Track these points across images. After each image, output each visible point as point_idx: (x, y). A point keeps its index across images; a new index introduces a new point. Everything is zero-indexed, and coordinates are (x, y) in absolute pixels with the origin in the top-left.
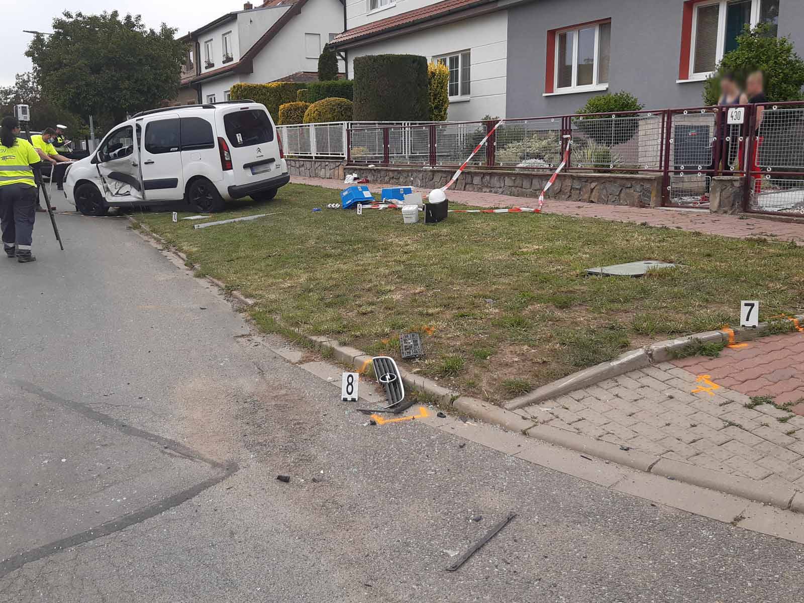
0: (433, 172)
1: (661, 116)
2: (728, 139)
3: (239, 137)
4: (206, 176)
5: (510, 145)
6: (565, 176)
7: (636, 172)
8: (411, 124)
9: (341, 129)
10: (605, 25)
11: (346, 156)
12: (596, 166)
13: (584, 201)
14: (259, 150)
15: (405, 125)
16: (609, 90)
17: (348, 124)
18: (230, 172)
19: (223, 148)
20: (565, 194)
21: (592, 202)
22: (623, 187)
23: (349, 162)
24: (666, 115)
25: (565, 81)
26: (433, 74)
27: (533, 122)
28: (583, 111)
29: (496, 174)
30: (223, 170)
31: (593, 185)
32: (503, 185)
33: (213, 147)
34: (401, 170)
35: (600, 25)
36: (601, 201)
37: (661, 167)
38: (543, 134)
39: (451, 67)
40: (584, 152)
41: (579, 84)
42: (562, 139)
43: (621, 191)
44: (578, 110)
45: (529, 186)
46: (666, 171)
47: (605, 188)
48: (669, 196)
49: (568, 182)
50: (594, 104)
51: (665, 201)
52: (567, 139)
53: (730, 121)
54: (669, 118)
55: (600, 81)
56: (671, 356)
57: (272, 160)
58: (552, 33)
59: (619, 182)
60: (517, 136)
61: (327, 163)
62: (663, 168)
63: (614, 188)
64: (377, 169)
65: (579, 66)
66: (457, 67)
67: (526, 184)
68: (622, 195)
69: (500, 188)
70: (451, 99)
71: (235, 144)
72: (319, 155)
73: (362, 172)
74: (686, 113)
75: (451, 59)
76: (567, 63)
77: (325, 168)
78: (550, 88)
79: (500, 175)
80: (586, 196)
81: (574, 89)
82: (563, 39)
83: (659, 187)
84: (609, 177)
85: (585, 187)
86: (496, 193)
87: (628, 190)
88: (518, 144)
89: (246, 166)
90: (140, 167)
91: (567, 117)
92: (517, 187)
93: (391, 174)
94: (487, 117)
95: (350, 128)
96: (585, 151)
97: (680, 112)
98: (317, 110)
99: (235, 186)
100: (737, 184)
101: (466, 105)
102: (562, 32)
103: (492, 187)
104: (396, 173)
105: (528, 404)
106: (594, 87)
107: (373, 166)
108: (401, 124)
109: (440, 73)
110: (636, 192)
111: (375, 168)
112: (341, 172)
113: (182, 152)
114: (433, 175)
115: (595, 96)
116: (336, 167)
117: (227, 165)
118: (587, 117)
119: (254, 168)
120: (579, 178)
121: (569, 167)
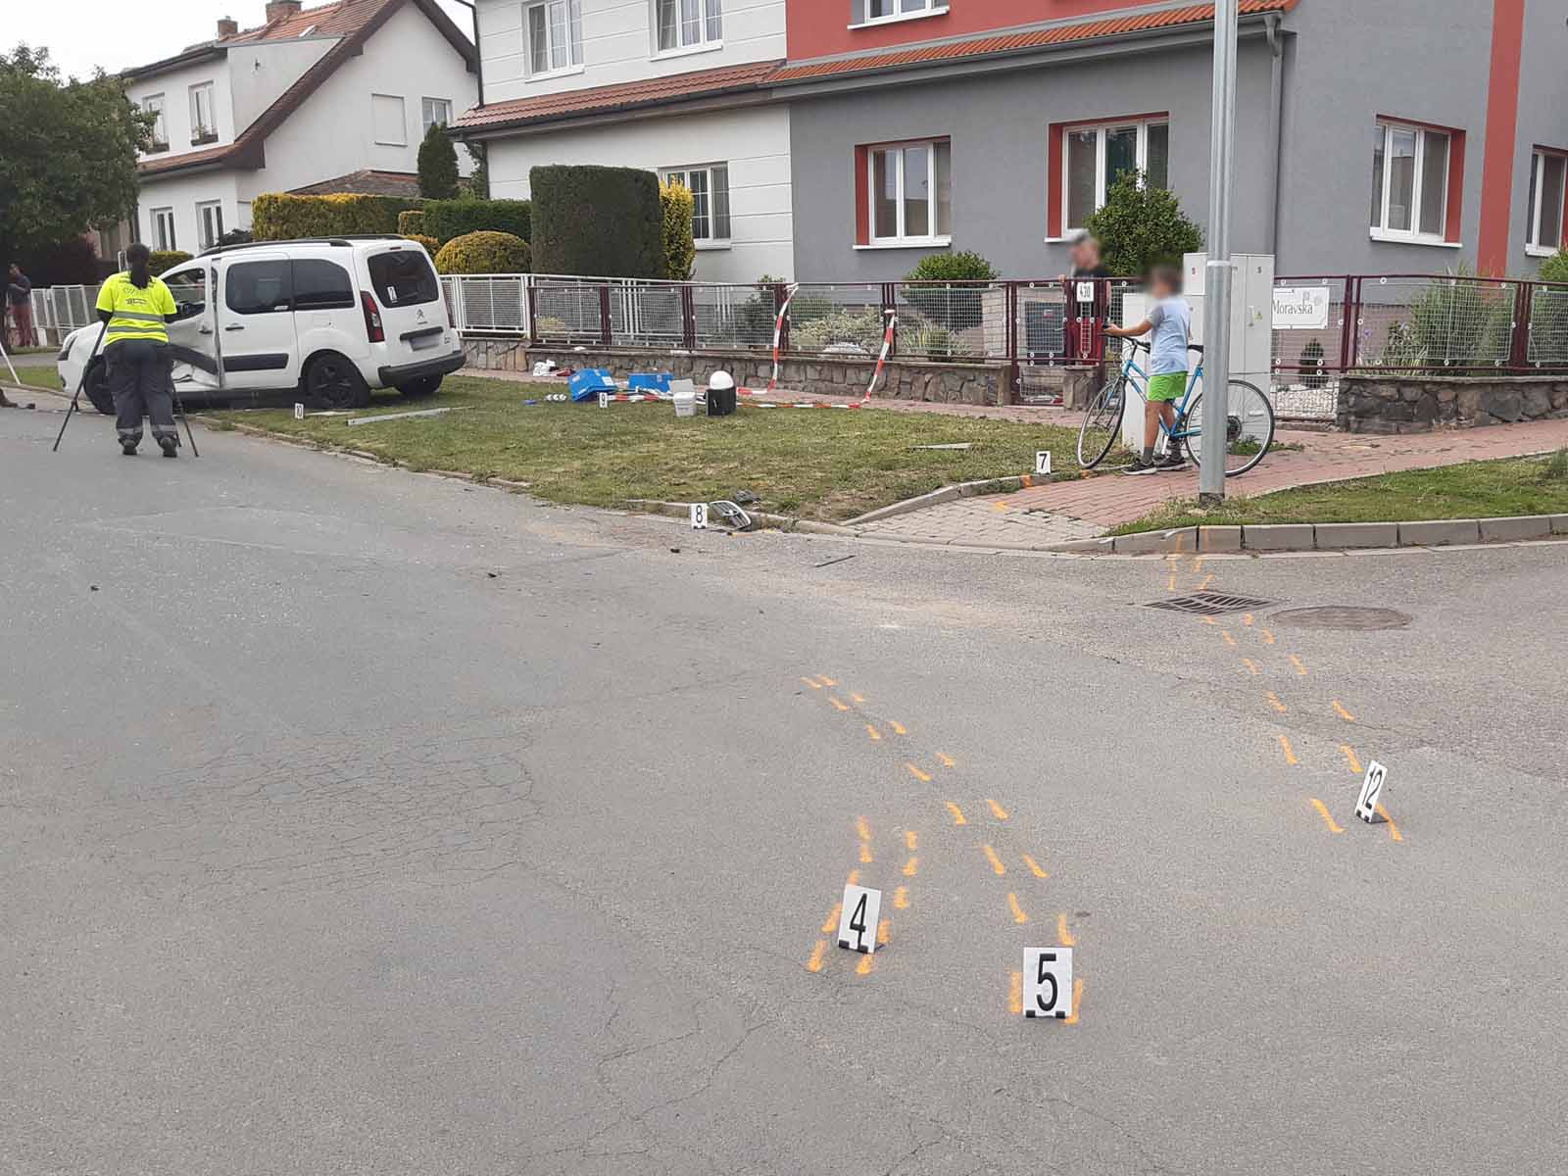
0: (692, 358)
1: (1005, 289)
2: (1079, 319)
3: (392, 293)
4: (341, 351)
5: (807, 323)
6: (890, 364)
7: (982, 361)
8: (638, 283)
9: (517, 286)
10: (942, 145)
11: (527, 332)
12: (932, 352)
13: (917, 399)
14: (421, 313)
15: (626, 283)
16: (953, 246)
17: (529, 278)
18: (380, 344)
19: (369, 309)
20: (890, 389)
21: (927, 400)
22: (965, 380)
23: (535, 341)
24: (1010, 288)
25: (887, 228)
26: (667, 201)
27: (840, 289)
28: (914, 278)
29: (793, 362)
30: (371, 341)
31: (928, 377)
32: (803, 378)
33: (352, 305)
34: (636, 356)
35: (934, 144)
36: (938, 399)
37: (1007, 355)
38: (856, 308)
39: (694, 189)
40: (916, 337)
41: (908, 233)
42: (884, 315)
43: (962, 385)
44: (906, 274)
45: (841, 380)
46: (1015, 361)
47: (942, 381)
48: (1019, 391)
49: (895, 374)
50: (928, 267)
51: (1015, 397)
52: (890, 315)
53: (1080, 298)
54: (1014, 292)
55: (940, 231)
56: (976, 493)
57: (439, 330)
58: (862, 150)
59: (958, 372)
60: (818, 311)
61: (490, 344)
62: (1010, 357)
63: (952, 381)
64: (591, 354)
65: (907, 202)
66: (704, 189)
67: (837, 376)
68: (965, 390)
69: (800, 382)
70: (699, 243)
71: (387, 303)
72: (472, 330)
73: (562, 358)
74: (1032, 286)
75: (693, 176)
76: (889, 197)
77: (486, 353)
78: (863, 237)
79: (798, 363)
80: (919, 393)
81: (902, 242)
82: (880, 160)
83: (1008, 380)
84: (948, 367)
85: (917, 380)
86: (795, 389)
87: (971, 384)
88: (820, 322)
89: (403, 338)
90: (217, 334)
91: (888, 284)
92: (824, 380)
93: (617, 361)
94: (766, 277)
95: (533, 285)
96: (919, 335)
97: (1025, 284)
98: (461, 252)
99: (389, 367)
100: (1090, 375)
101: (726, 255)
102: (877, 149)
103: (787, 382)
104: (626, 360)
105: (859, 523)
106: (930, 239)
107: (582, 348)
108: (620, 282)
109: (677, 200)
110: (980, 385)
111: (587, 352)
112: (520, 358)
113: (296, 312)
114: (692, 363)
115: (929, 255)
116: (509, 350)
117: (375, 334)
118: (921, 285)
119: (414, 340)
120: (909, 368)
121: (895, 352)
